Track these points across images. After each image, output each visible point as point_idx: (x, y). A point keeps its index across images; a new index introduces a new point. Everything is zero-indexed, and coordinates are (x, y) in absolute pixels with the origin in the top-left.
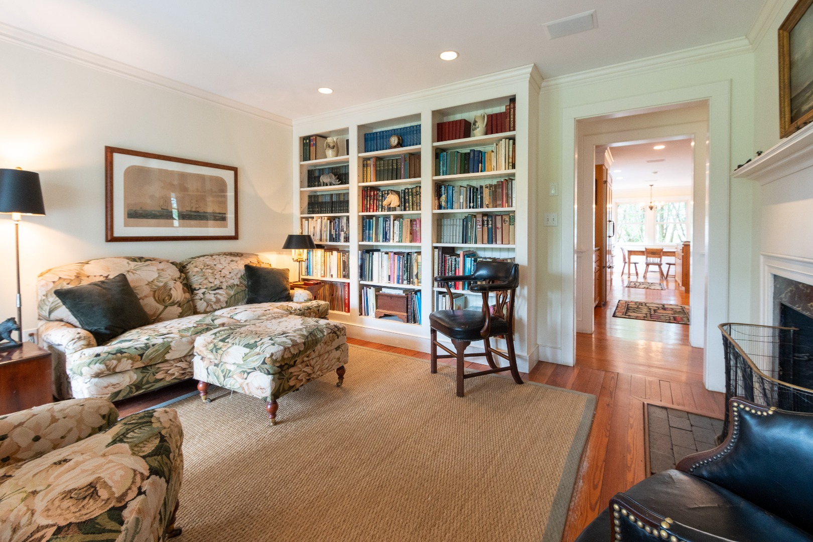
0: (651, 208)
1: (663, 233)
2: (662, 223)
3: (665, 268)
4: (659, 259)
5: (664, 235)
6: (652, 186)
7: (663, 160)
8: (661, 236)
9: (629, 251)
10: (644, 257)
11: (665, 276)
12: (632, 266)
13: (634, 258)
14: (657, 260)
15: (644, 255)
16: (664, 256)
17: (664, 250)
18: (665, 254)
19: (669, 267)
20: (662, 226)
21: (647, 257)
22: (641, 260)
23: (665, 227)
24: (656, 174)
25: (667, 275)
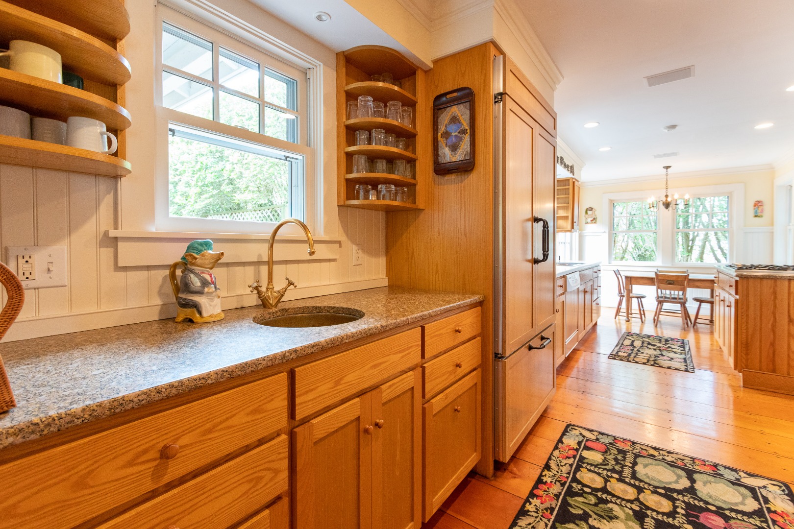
0: (667, 205)
1: (688, 246)
2: (686, 230)
3: (692, 307)
4: (681, 293)
5: (689, 248)
6: (667, 168)
7: (685, 72)
8: (685, 250)
9: (627, 277)
10: (653, 289)
11: (693, 319)
12: (635, 302)
13: (637, 289)
14: (677, 293)
15: (654, 285)
16: (689, 287)
17: (691, 277)
18: (691, 283)
19: (700, 306)
20: (687, 236)
21: (658, 288)
22: (650, 293)
23: (691, 237)
24: (673, 131)
25: (697, 317)
